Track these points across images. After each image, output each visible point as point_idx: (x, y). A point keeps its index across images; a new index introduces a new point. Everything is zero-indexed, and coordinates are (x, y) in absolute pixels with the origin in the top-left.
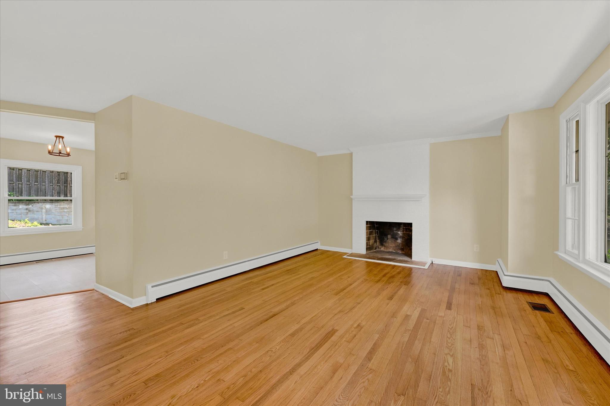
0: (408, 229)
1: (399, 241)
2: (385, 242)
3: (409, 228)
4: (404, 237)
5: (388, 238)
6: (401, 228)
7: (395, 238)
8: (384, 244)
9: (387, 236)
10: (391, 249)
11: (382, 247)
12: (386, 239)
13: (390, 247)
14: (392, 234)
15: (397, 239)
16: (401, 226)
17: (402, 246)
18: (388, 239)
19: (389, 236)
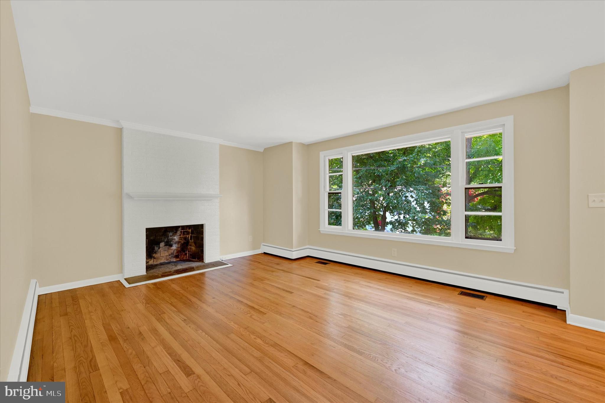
0: (186, 231)
1: (174, 247)
2: (156, 253)
3: (188, 230)
4: (180, 242)
5: (160, 246)
6: (179, 233)
7: (169, 244)
8: (154, 255)
9: (159, 245)
10: (163, 259)
11: (151, 260)
12: (156, 248)
13: (161, 258)
14: (166, 240)
15: (171, 246)
16: (178, 230)
17: (177, 252)
18: (159, 248)
19: (162, 244)
